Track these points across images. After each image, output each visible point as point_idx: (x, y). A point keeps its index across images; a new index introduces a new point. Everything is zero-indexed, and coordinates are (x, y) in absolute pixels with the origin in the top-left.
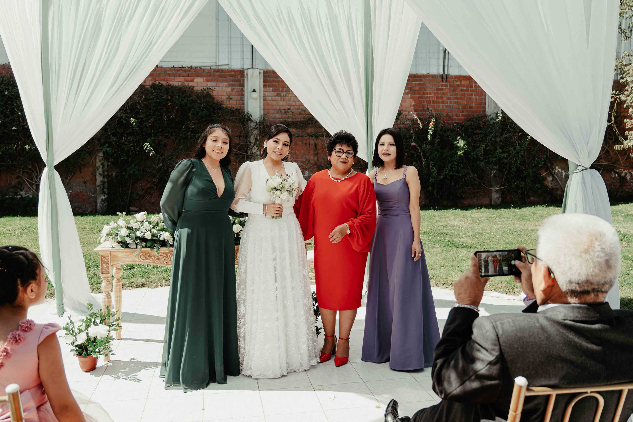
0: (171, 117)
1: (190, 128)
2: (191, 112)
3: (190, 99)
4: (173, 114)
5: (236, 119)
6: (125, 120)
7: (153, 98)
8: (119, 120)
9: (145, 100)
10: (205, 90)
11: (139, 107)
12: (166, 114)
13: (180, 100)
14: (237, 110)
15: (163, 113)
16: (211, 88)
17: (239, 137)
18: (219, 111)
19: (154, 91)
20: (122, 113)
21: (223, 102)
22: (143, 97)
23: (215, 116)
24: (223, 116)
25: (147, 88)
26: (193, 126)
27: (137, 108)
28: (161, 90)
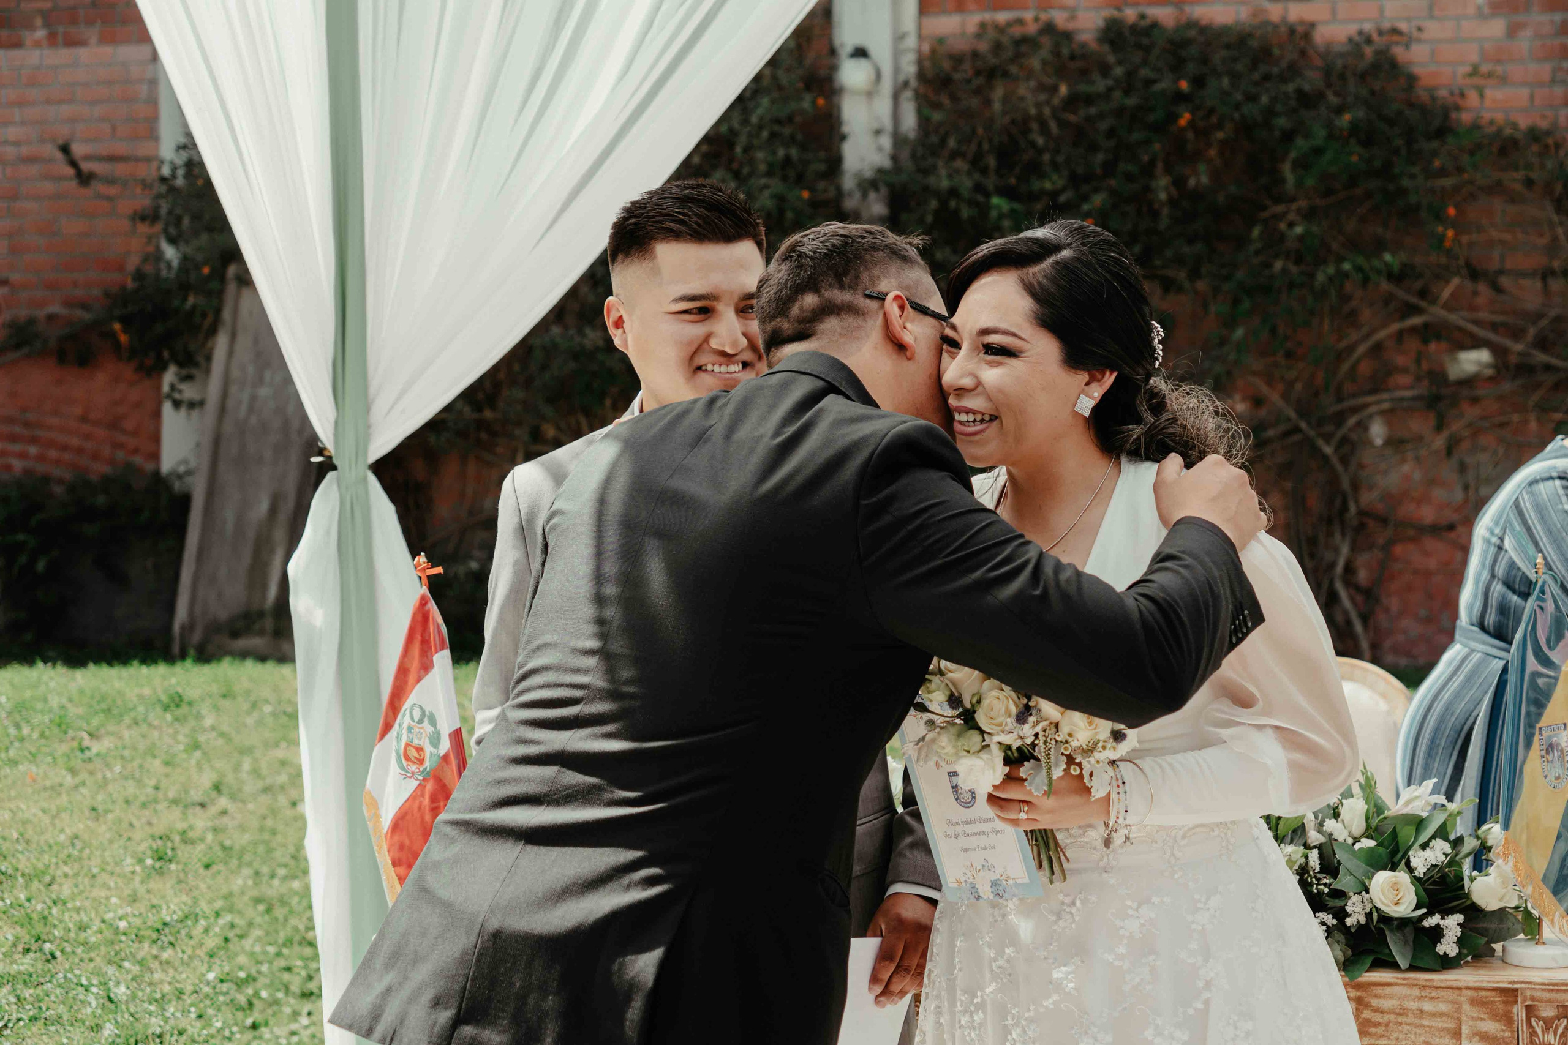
0: (1192, 182)
1: (1282, 237)
2: (1293, 155)
3: (1291, 88)
4: (1202, 167)
5: (1529, 183)
6: (972, 203)
7: (1110, 90)
8: (944, 203)
9: (1073, 101)
10: (1369, 41)
11: (1040, 141)
12: (1168, 170)
13: (1239, 97)
14: (1535, 135)
15: (1152, 163)
16: (1403, 26)
17: (1544, 278)
18: (1435, 144)
19: (1111, 59)
20: (957, 171)
21: (1462, 95)
22: (1055, 89)
23: (1415, 170)
24: (1460, 170)
25: (1084, 45)
26: (1299, 230)
27: (1033, 144)
28: (1147, 50)
